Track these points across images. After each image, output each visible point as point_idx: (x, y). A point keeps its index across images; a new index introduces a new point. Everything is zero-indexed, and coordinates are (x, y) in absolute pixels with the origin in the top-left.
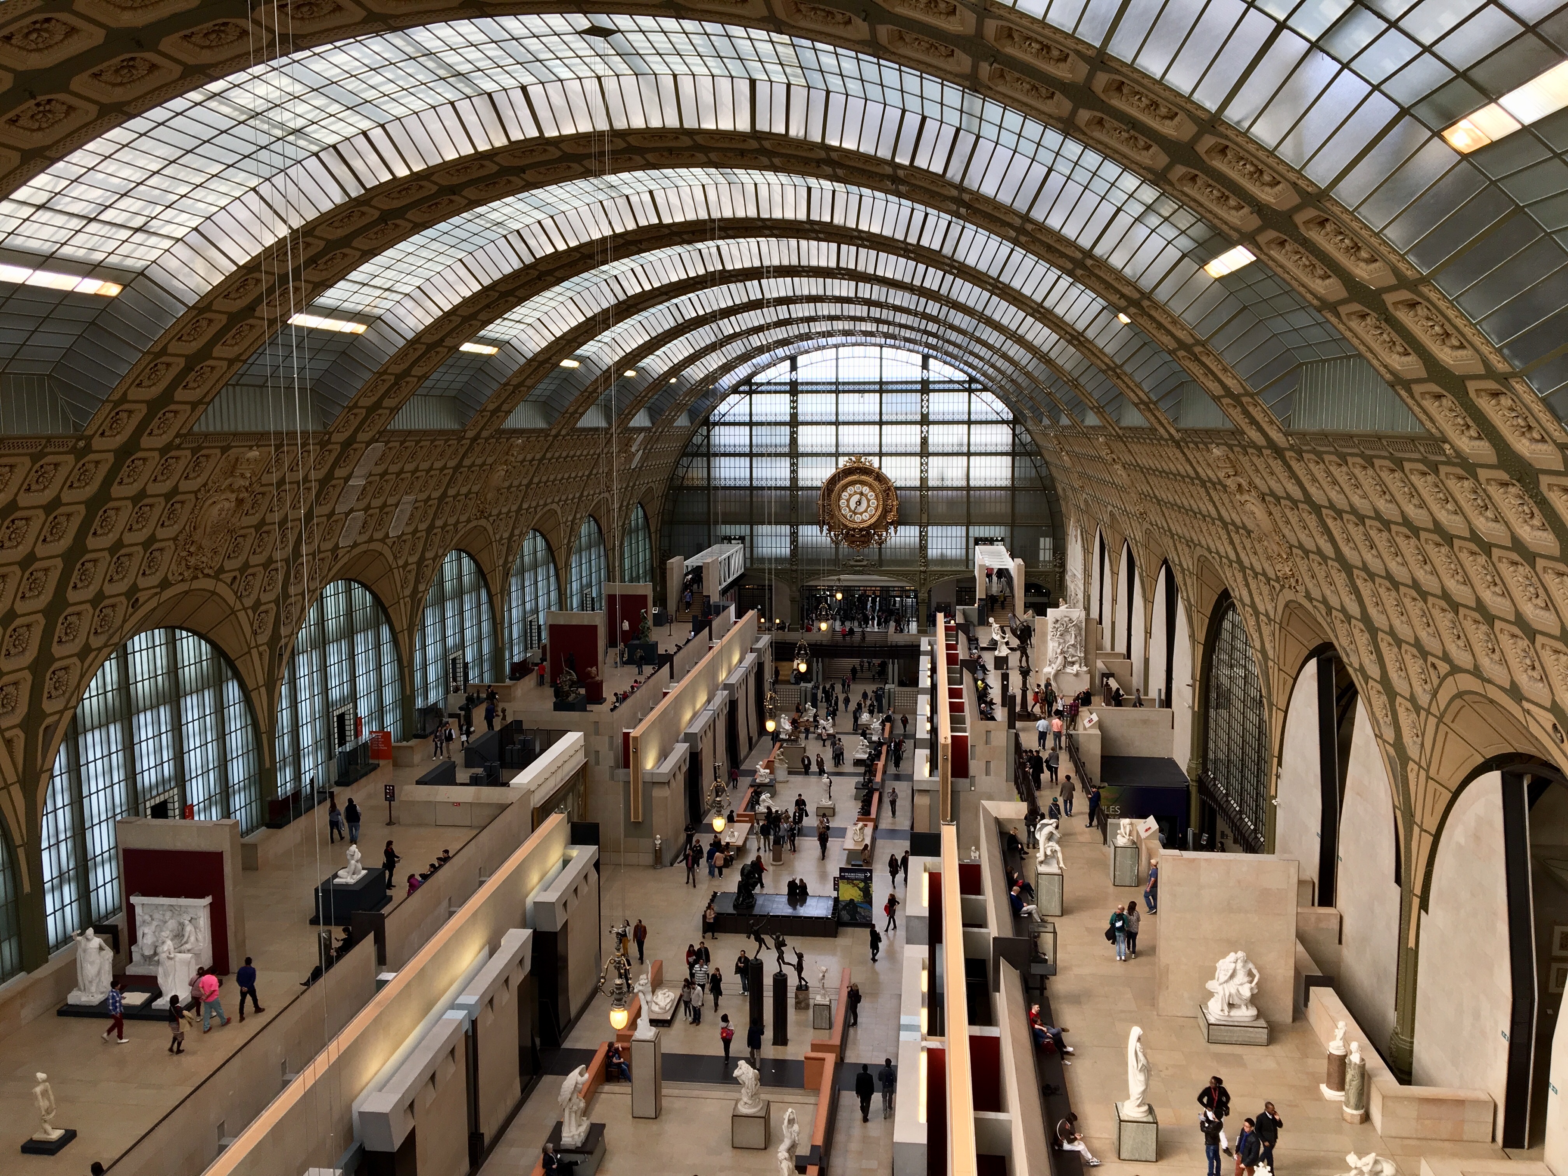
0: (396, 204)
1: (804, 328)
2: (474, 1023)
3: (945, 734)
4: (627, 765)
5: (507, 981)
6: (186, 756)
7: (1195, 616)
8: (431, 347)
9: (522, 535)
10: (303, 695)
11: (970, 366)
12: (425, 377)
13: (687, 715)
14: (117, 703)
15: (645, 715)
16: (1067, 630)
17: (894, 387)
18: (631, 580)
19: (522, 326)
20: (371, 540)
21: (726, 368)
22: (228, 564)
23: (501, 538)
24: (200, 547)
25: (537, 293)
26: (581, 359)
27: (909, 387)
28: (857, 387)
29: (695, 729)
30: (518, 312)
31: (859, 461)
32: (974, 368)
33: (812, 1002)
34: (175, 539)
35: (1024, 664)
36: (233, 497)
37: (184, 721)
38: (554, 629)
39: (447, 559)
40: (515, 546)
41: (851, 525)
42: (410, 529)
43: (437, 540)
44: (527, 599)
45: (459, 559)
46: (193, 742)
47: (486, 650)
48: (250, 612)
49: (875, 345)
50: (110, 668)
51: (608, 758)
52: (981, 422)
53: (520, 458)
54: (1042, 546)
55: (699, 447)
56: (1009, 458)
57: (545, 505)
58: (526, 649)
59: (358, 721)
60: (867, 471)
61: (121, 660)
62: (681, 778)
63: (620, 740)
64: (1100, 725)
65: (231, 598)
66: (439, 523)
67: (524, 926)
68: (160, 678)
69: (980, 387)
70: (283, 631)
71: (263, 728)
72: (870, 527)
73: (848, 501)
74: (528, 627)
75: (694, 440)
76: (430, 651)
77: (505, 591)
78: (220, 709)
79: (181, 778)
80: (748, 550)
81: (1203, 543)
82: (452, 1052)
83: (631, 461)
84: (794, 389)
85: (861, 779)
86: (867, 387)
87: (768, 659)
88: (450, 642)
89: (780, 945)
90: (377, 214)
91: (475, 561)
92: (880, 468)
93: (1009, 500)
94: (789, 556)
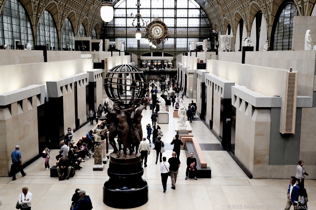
2: (76, 83)
5: (83, 81)
16: (226, 41)
31: (157, 19)
39: (45, 12)
41: (155, 38)
45: (49, 15)
52: (191, 9)
56: (199, 19)
60: (159, 22)
72: (160, 38)
73: (154, 31)
82: (71, 85)
88: (47, 38)
92: (163, 21)
93: (199, 31)
94: (137, 47)
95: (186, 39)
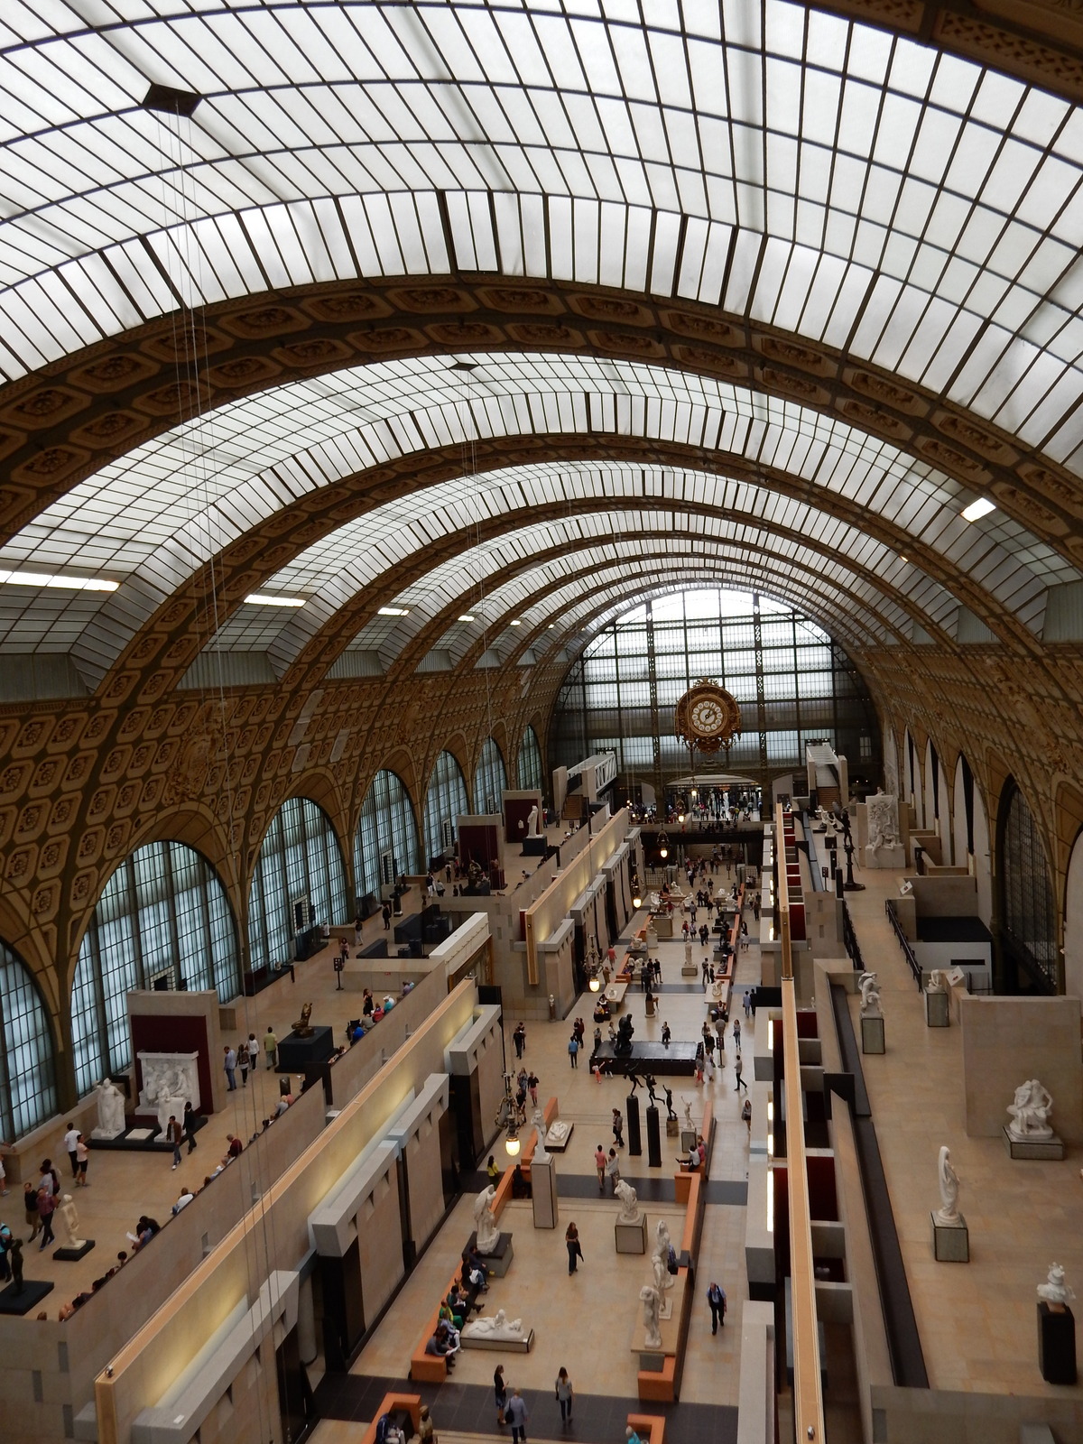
0: (320, 507)
1: (654, 578)
2: (403, 1151)
3: (785, 905)
4: (523, 938)
5: (429, 1116)
6: (180, 941)
7: (989, 798)
8: (355, 614)
9: (435, 755)
10: (268, 889)
11: (792, 601)
12: (352, 637)
13: (573, 896)
14: (127, 901)
15: (537, 897)
16: (884, 813)
17: (732, 621)
18: (526, 788)
19: (426, 592)
20: (316, 766)
21: (594, 613)
22: (208, 790)
23: (419, 759)
24: (186, 778)
25: (436, 566)
26: (475, 615)
27: (744, 620)
28: (701, 623)
29: (579, 907)
30: (423, 582)
31: (706, 682)
32: (796, 603)
33: (680, 1131)
34: (166, 773)
35: (848, 843)
36: (208, 738)
37: (177, 914)
38: (462, 829)
39: (377, 777)
40: (430, 765)
41: (702, 735)
42: (347, 755)
43: (368, 763)
44: (442, 806)
45: (387, 777)
46: (185, 930)
47: (410, 849)
48: (225, 826)
49: (714, 588)
50: (121, 874)
51: (510, 932)
52: (805, 646)
53: (431, 695)
54: (862, 744)
55: (575, 678)
56: (830, 674)
57: (453, 730)
58: (442, 846)
59: (312, 909)
60: (715, 690)
61: (129, 867)
62: (568, 948)
63: (516, 918)
64: (914, 891)
65: (210, 816)
66: (369, 749)
67: (443, 1072)
68: (159, 880)
69: (802, 617)
70: (252, 840)
71: (238, 917)
72: (718, 736)
73: (699, 715)
74: (444, 829)
75: (572, 672)
76: (366, 851)
77: (424, 801)
78: (205, 903)
79: (176, 958)
80: (619, 759)
81: (989, 737)
82: (386, 1175)
83: (520, 693)
84: (650, 628)
85: (718, 944)
86: (709, 623)
87: (639, 848)
88: (382, 843)
89: (651, 1084)
90: (305, 516)
91: (399, 779)
92: (724, 686)
93: (832, 707)
94: (652, 761)
95: (796, 733)
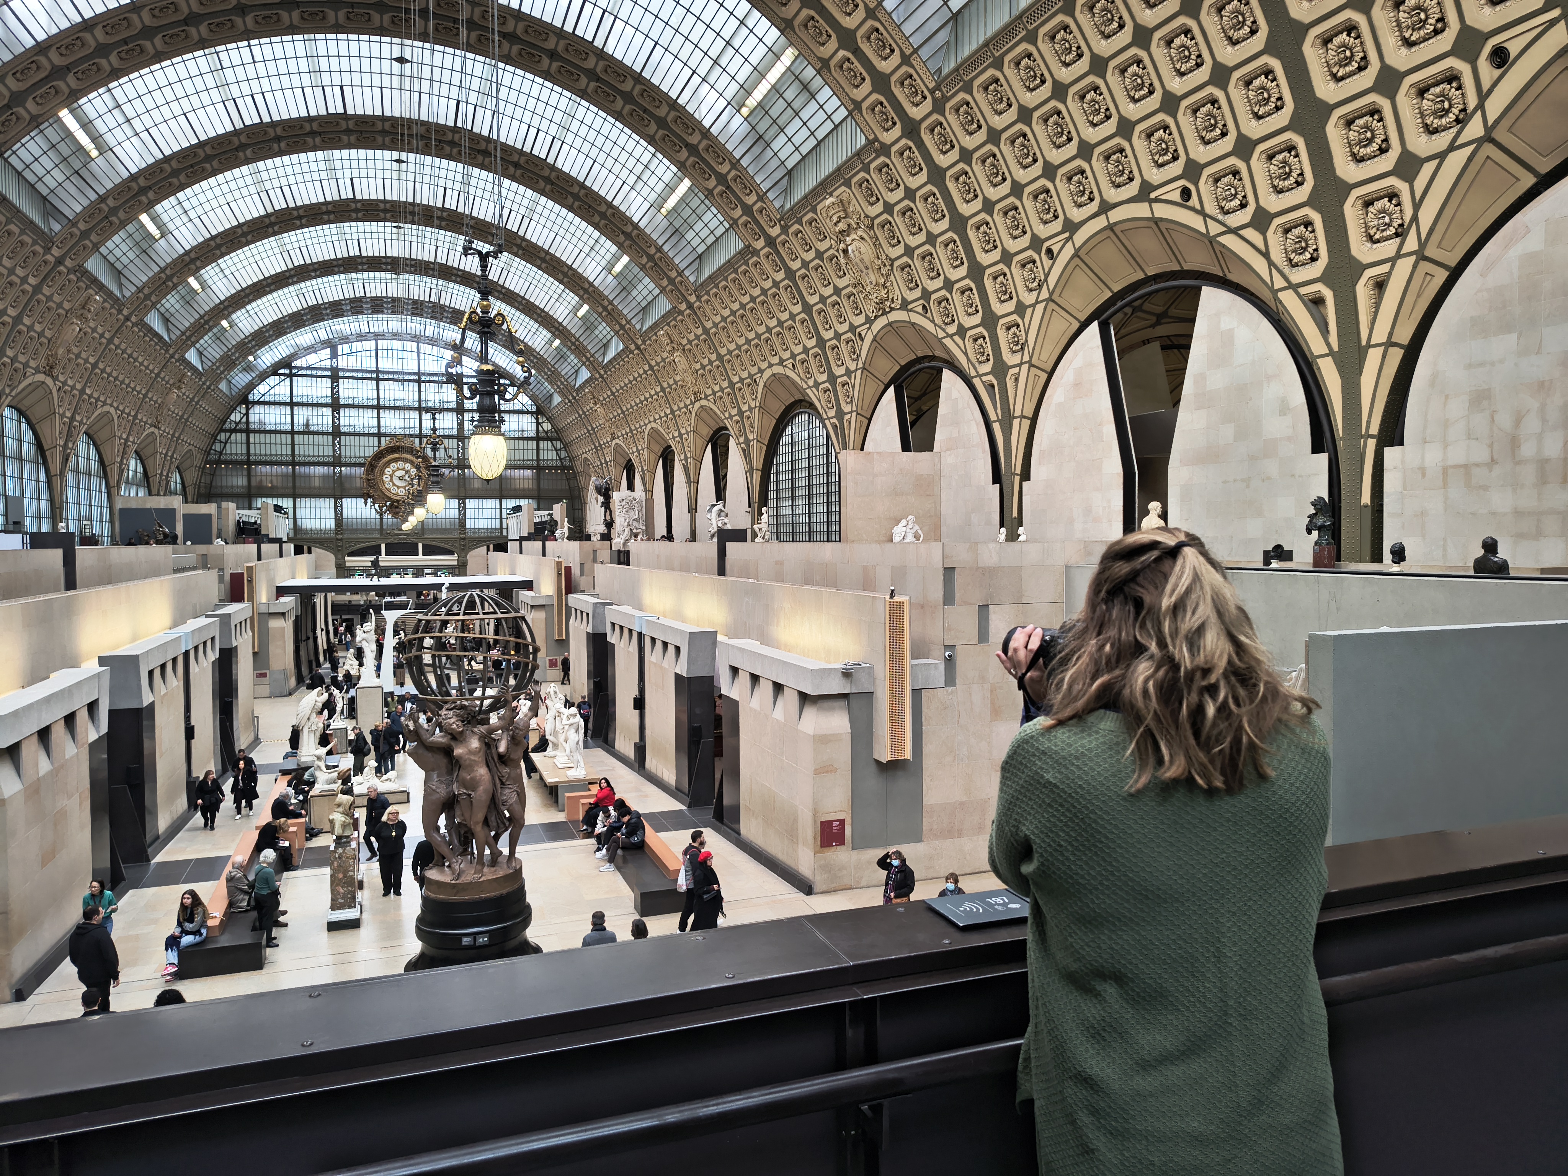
5: (205, 645)
16: (631, 507)
17: (431, 378)
26: (158, 225)
27: (445, 379)
28: (396, 377)
31: (400, 441)
41: (394, 498)
45: (18, 421)
55: (237, 423)
56: (534, 443)
57: (105, 403)
60: (408, 450)
63: (228, 576)
69: (507, 382)
73: (391, 476)
75: (232, 417)
81: (775, 360)
84: (335, 376)
86: (406, 377)
91: (34, 433)
93: (535, 476)
94: (333, 526)
95: (498, 501)
